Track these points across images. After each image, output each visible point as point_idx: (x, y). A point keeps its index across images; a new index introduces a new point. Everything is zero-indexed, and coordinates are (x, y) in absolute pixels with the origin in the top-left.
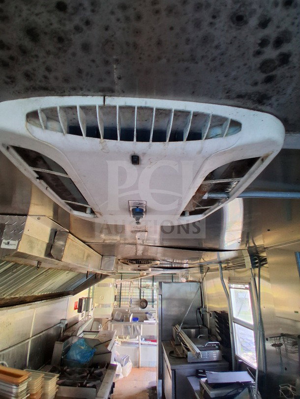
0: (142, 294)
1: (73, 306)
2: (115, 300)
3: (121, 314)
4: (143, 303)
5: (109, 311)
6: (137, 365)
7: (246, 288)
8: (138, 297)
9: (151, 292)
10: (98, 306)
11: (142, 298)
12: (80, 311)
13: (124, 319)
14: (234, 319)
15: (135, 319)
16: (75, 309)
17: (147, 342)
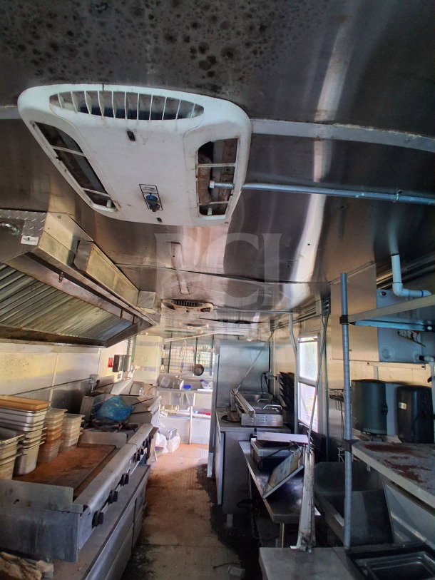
0: (197, 359)
1: (107, 363)
2: (162, 363)
3: (169, 380)
4: (199, 369)
5: (154, 377)
6: (186, 441)
7: (315, 340)
8: (193, 362)
9: (209, 356)
10: (140, 370)
11: (197, 363)
12: (115, 370)
13: (173, 385)
14: (300, 378)
15: (186, 387)
16: (109, 366)
17: (200, 415)
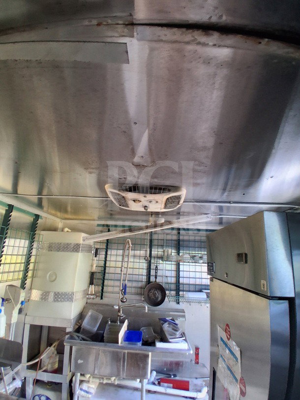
0: (153, 272)
2: (91, 283)
3: (101, 317)
4: (156, 293)
5: (71, 311)
8: (144, 278)
9: (174, 267)
10: (44, 297)
11: (152, 279)
13: (104, 334)
15: (133, 336)
